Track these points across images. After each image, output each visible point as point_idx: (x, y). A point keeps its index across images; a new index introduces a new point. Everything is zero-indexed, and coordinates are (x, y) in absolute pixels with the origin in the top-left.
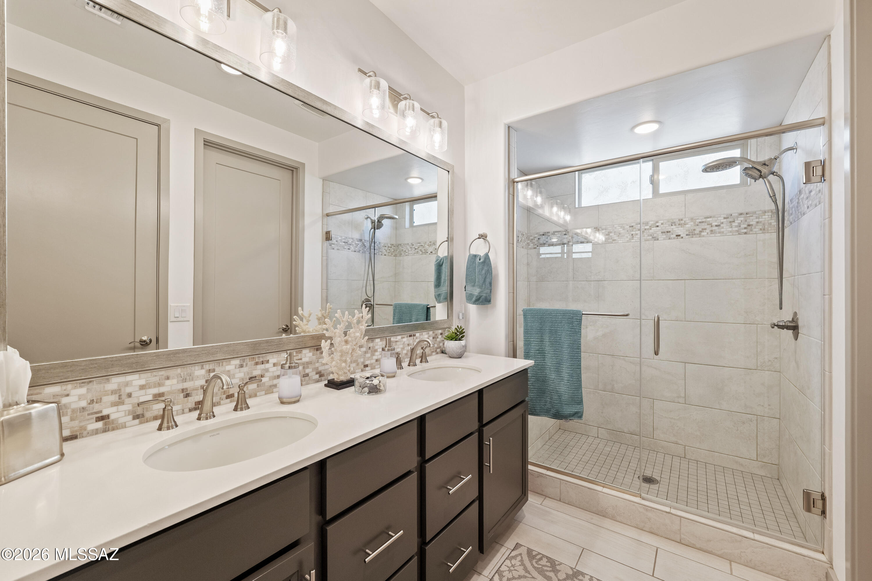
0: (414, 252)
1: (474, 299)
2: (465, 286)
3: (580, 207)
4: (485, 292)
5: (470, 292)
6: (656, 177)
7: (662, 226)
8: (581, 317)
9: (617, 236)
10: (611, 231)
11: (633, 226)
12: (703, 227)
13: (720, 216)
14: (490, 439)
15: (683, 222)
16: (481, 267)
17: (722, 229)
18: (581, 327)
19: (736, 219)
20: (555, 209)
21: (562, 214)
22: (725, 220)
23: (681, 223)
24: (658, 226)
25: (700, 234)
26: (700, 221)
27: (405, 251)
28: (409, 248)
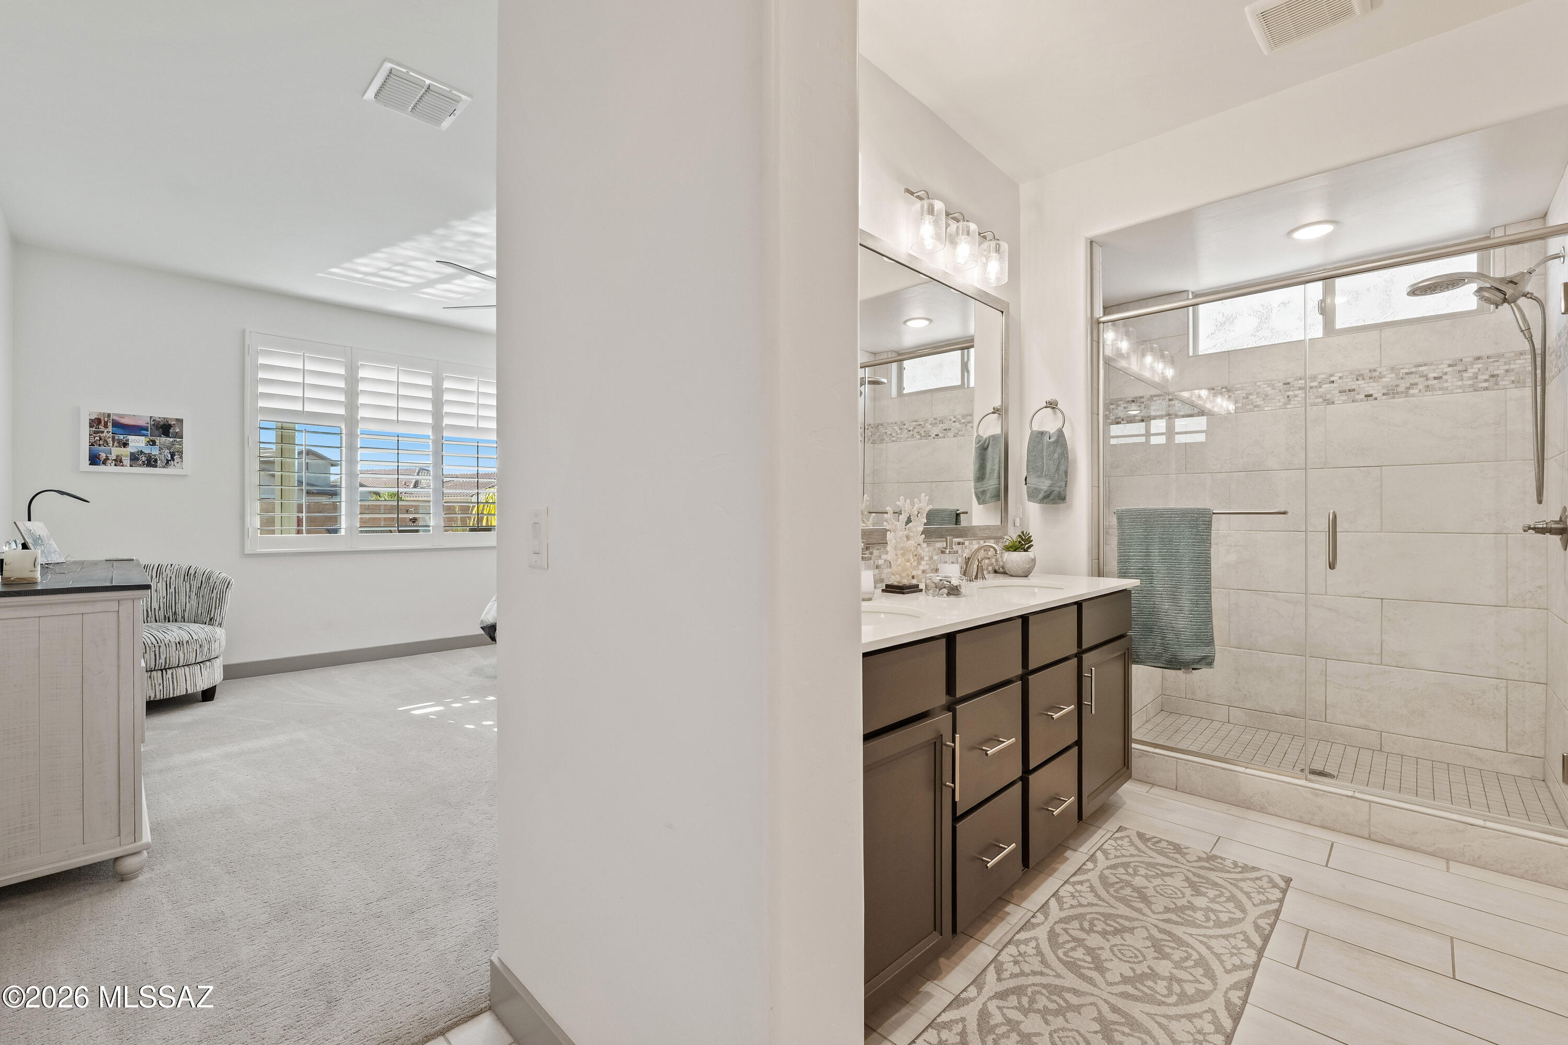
0: (906, 436)
1: (1041, 496)
2: (1026, 478)
3: (1196, 356)
4: (1058, 485)
5: (1034, 486)
6: (1329, 301)
7: (1340, 381)
8: (1211, 518)
9: (1262, 399)
10: (1252, 391)
11: (1289, 383)
12: (1412, 381)
13: (1442, 363)
14: (1092, 669)
15: (1377, 374)
16: (1052, 449)
17: (1444, 382)
18: (1211, 533)
19: (1468, 367)
20: (1149, 359)
21: (1160, 366)
22: (1450, 369)
23: (1373, 375)
24: (1333, 382)
25: (1406, 393)
26: (1407, 371)
27: (891, 434)
28: (897, 430)
